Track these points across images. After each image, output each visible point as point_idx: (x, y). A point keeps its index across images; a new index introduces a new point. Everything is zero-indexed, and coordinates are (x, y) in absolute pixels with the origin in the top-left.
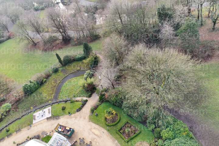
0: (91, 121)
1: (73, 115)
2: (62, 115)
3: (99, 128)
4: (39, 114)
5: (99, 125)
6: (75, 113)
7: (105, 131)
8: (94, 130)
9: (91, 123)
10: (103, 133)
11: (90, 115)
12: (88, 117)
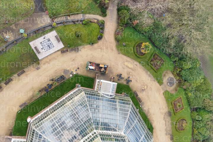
0: (121, 53)
1: (95, 45)
2: (81, 45)
3: (130, 60)
4: (41, 43)
6: (98, 42)
7: (138, 64)
11: (116, 45)
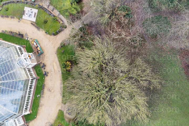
0: (57, 54)
1: (48, 36)
2: (42, 28)
3: (58, 65)
4: (28, 11)
5: (60, 63)
6: (51, 35)
7: (61, 72)
8: (55, 64)
9: (56, 55)
10: (59, 72)
11: (59, 47)
12: (57, 48)
